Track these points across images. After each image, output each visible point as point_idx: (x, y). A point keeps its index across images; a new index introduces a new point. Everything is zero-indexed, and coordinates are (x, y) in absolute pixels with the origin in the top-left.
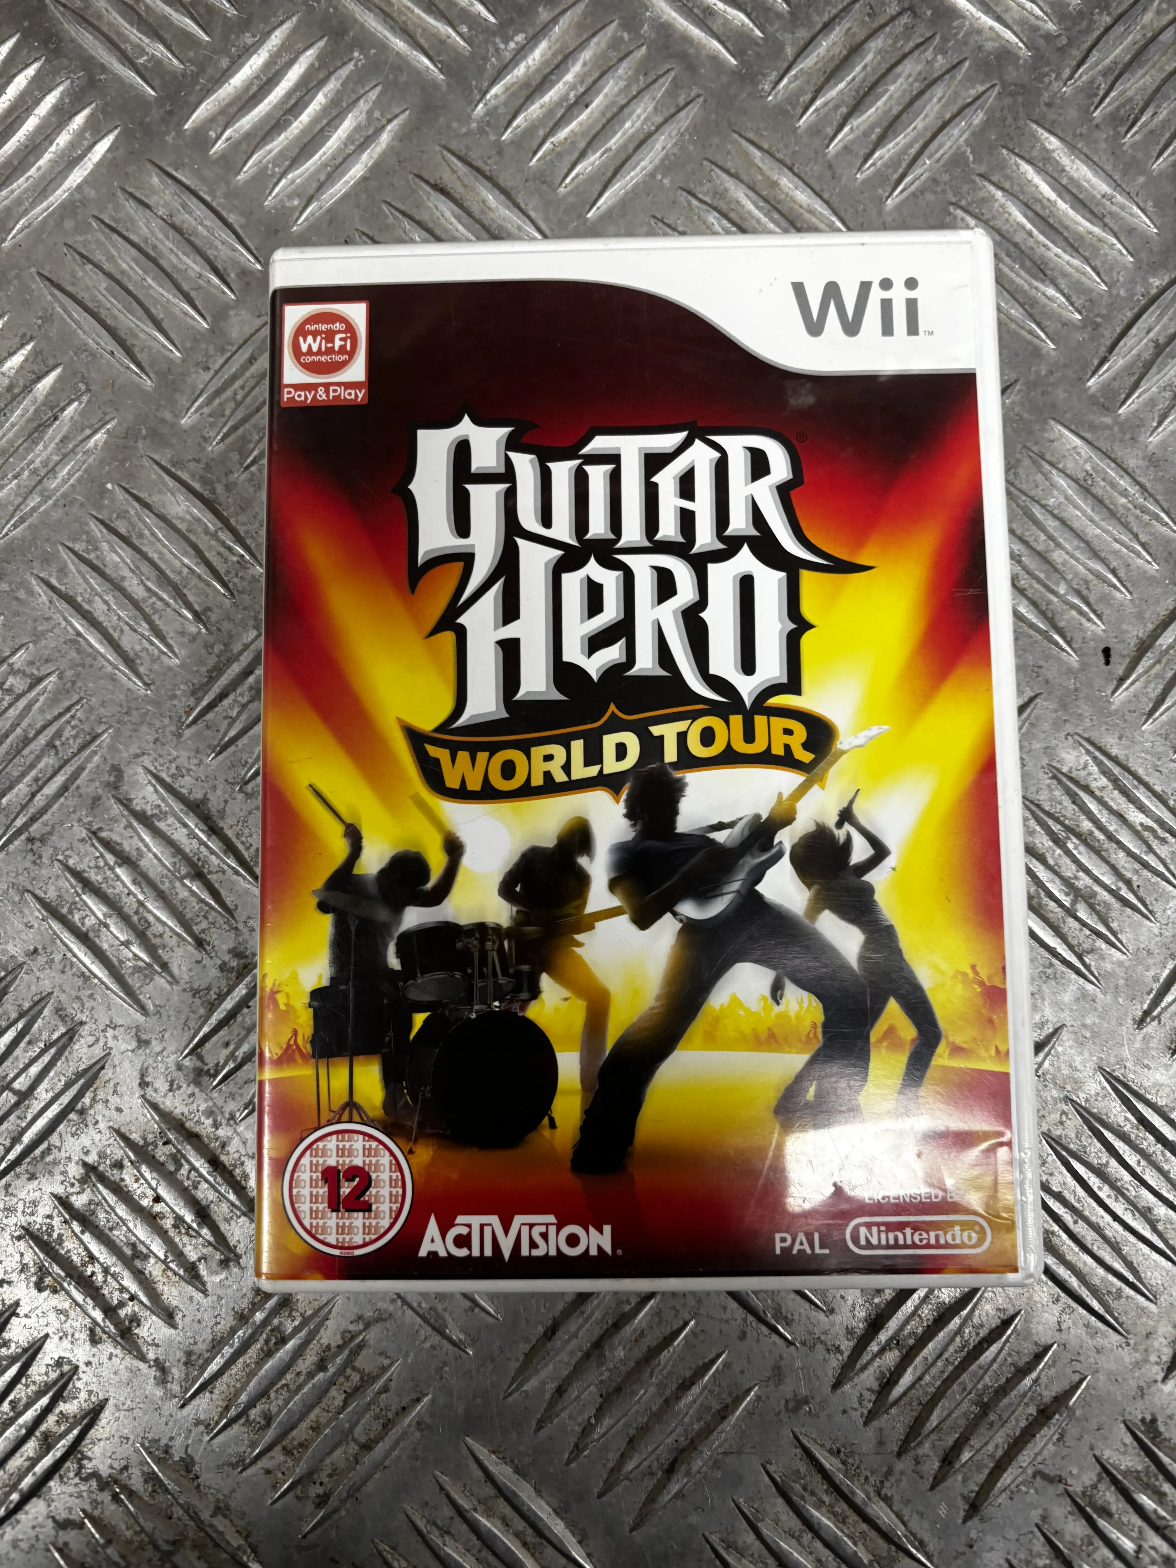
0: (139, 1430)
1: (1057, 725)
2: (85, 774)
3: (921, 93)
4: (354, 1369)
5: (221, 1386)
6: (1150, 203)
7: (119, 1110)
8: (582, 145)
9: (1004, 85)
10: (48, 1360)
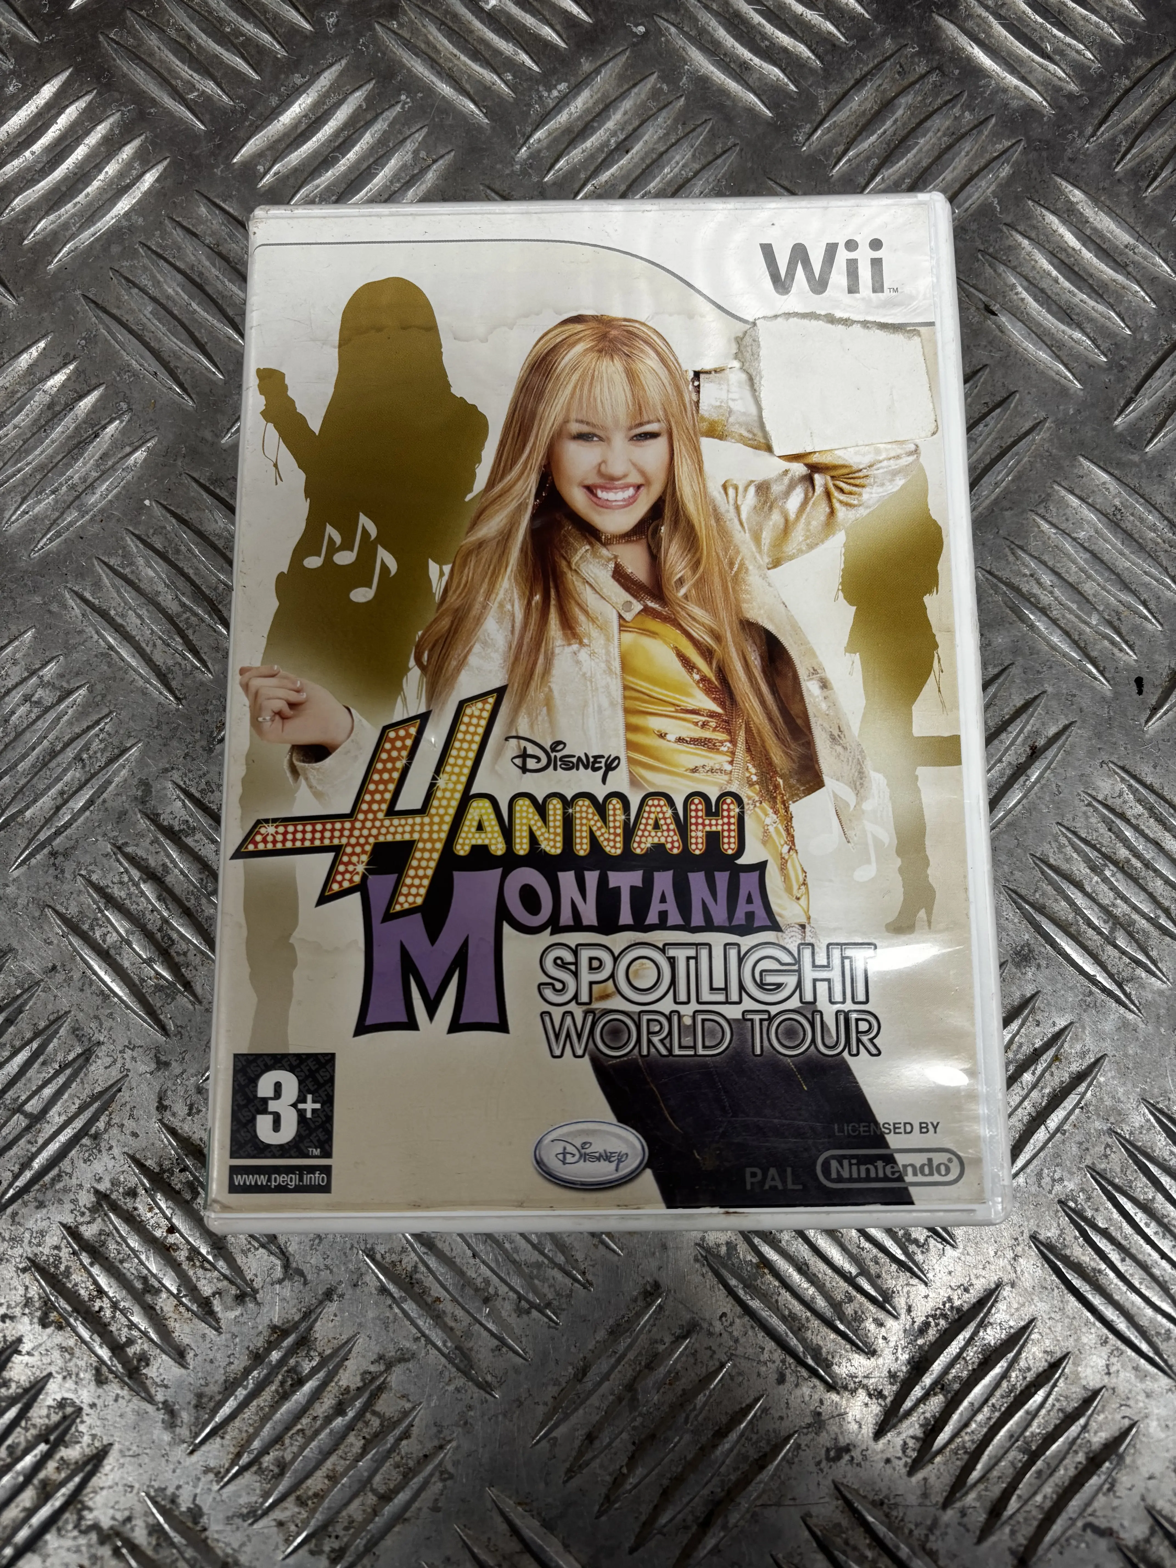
0: (145, 1478)
1: (1092, 753)
2: (111, 788)
3: (950, 147)
4: (374, 1413)
5: (232, 1430)
6: (1171, 254)
7: (135, 1135)
8: (622, 188)
9: (1029, 140)
10: (50, 1402)
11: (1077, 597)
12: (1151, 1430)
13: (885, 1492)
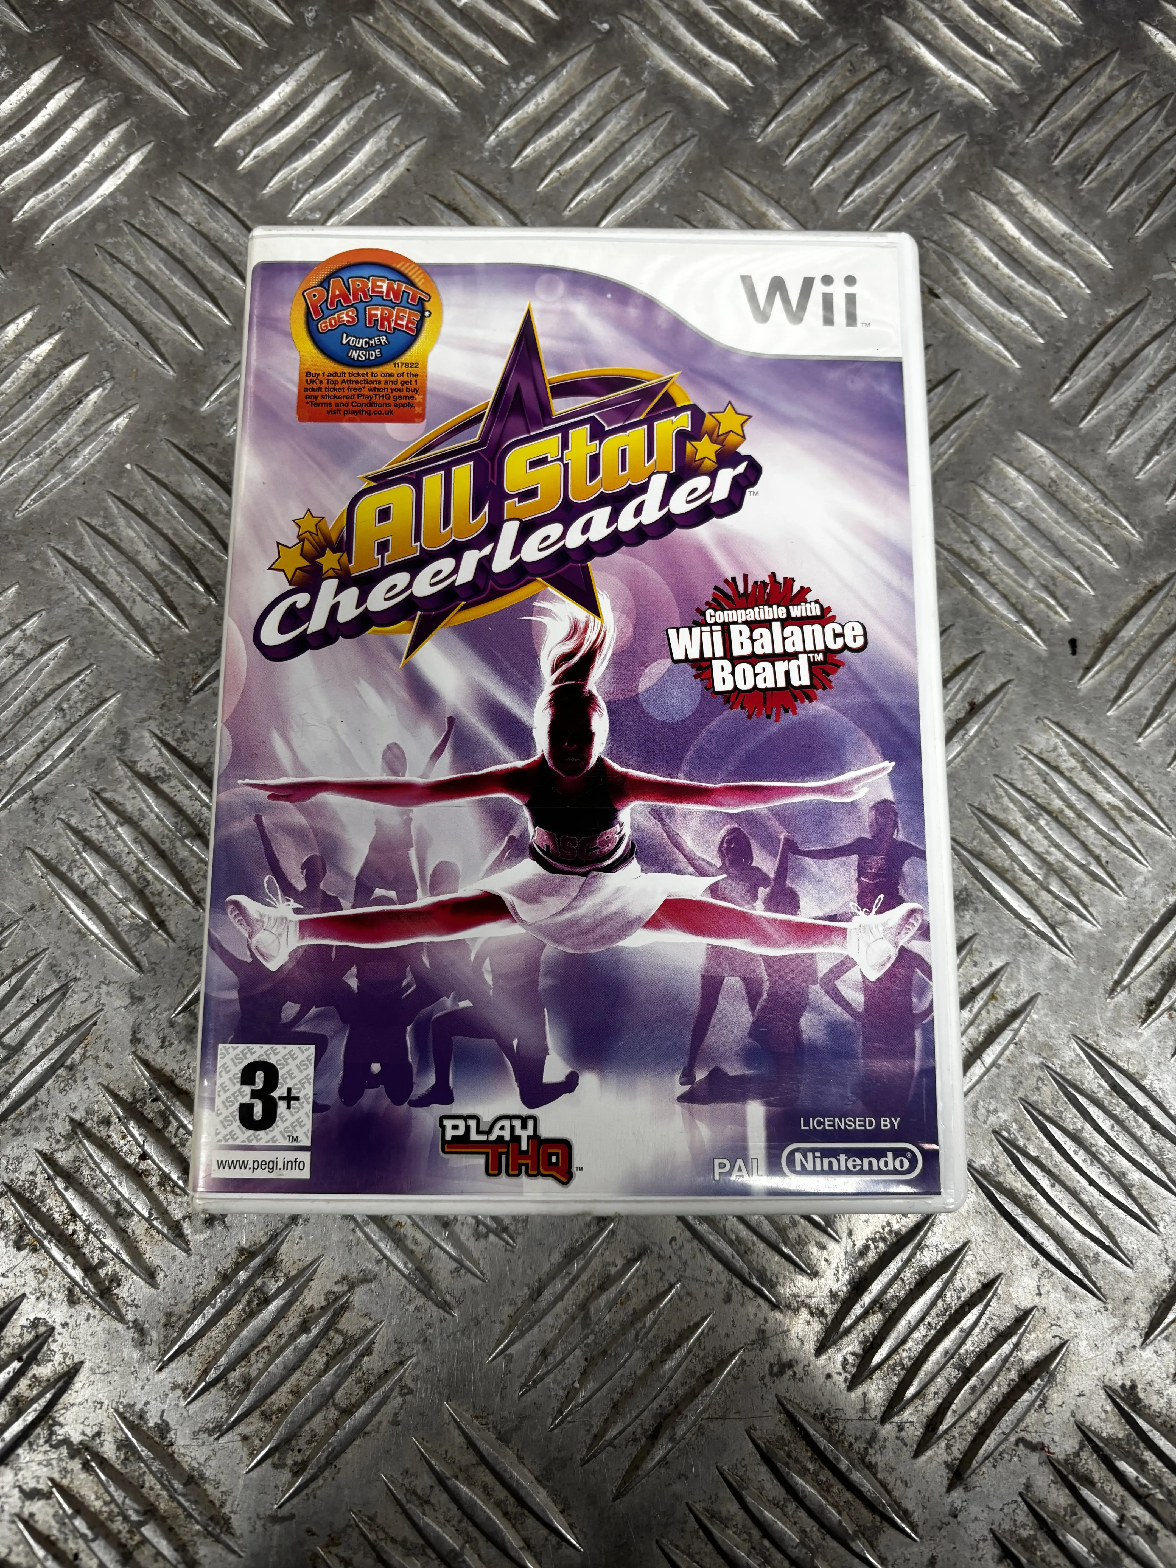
0: (115, 1394)
2: (91, 736)
3: (897, 140)
4: (338, 1331)
5: (200, 1348)
6: (1106, 243)
7: (109, 1066)
8: (586, 174)
9: (972, 136)
10: (23, 1321)
11: (1015, 563)
12: (1081, 1349)
13: (826, 1406)
